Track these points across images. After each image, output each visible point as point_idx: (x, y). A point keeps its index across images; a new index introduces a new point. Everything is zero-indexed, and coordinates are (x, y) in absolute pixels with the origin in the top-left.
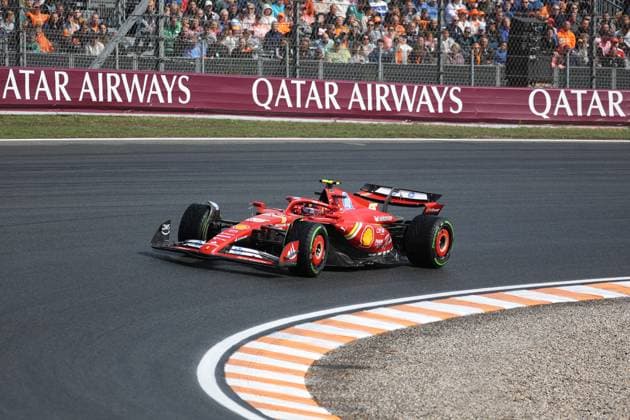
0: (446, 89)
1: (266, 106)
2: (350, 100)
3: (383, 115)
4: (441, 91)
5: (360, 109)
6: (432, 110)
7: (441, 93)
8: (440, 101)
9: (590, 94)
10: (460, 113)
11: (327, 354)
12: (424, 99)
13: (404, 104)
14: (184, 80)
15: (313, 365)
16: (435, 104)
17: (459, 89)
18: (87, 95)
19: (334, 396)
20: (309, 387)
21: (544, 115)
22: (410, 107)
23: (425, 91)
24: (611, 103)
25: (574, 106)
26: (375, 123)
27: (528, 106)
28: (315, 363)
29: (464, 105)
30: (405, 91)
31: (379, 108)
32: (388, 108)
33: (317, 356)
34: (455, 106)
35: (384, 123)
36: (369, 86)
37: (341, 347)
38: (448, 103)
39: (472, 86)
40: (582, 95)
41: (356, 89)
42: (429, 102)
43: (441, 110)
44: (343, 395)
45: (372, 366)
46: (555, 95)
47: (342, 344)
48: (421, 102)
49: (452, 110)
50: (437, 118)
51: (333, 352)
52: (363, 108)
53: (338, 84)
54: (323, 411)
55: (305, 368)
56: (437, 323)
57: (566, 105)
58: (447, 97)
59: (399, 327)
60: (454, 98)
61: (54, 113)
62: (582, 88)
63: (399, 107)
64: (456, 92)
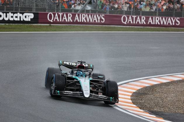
0: (175, 18)
1: (125, 23)
2: (148, 21)
3: (157, 25)
4: (174, 19)
6: (171, 24)
8: (174, 22)
10: (179, 25)
11: (137, 90)
12: (169, 21)
13: (163, 22)
14: (103, 16)
15: (133, 93)
16: (172, 22)
17: (179, 18)
18: (77, 20)
19: (138, 102)
20: (131, 99)
22: (165, 23)
23: (169, 19)
26: (155, 27)
28: (134, 93)
29: (180, 23)
30: (164, 19)
31: (156, 24)
32: (159, 24)
33: (134, 91)
34: (178, 23)
35: (158, 28)
36: (154, 18)
37: (141, 89)
38: (176, 22)
39: (183, 18)
41: (150, 18)
42: (170, 22)
43: (174, 24)
44: (141, 101)
45: (149, 93)
47: (142, 88)
48: (168, 22)
50: (173, 26)
51: (139, 90)
52: (152, 23)
53: (145, 17)
54: (135, 106)
55: (131, 94)
56: (169, 82)
59: (158, 83)
61: (68, 25)
64: (178, 19)
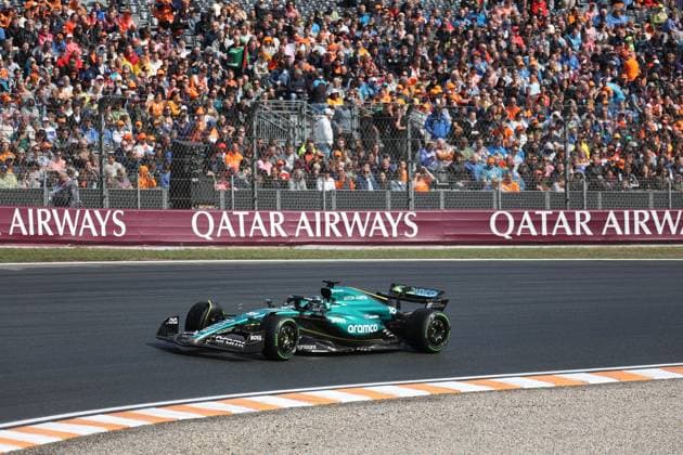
0: (109, 212)
2: (10, 225)
3: (45, 239)
4: (103, 214)
5: (21, 234)
6: (95, 233)
7: (103, 216)
8: (103, 224)
9: (252, 215)
10: (124, 236)
12: (87, 223)
13: (67, 228)
16: (98, 227)
17: (122, 212)
21: (207, 237)
22: (73, 231)
23: (87, 215)
24: (273, 224)
25: (236, 228)
26: (37, 247)
27: (191, 228)
29: (127, 228)
30: (67, 215)
31: (40, 233)
32: (50, 233)
34: (118, 229)
35: (46, 247)
36: (30, 211)
38: (111, 226)
39: (139, 210)
40: (245, 216)
41: (17, 213)
42: (91, 226)
43: (104, 234)
46: (217, 217)
48: (84, 226)
49: (115, 234)
50: (101, 241)
52: (25, 232)
57: (229, 227)
58: (110, 221)
60: (117, 222)
62: (245, 210)
63: (61, 231)
64: (118, 216)
